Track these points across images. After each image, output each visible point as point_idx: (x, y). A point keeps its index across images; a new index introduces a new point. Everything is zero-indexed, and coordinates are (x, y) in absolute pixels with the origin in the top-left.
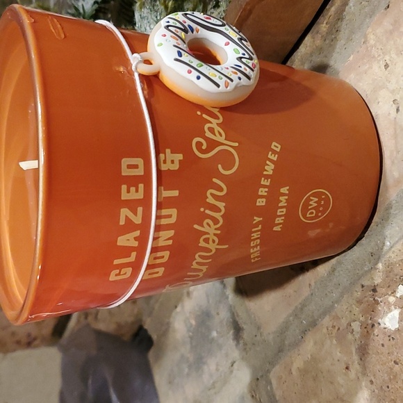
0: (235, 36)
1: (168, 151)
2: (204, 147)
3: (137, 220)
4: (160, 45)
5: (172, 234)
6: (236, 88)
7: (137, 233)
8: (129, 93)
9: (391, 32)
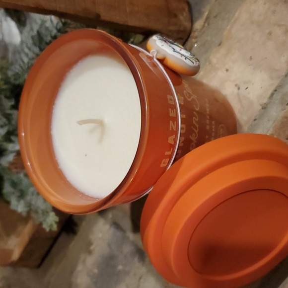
2: (188, 95)
3: (175, 128)
5: (184, 140)
7: (174, 136)
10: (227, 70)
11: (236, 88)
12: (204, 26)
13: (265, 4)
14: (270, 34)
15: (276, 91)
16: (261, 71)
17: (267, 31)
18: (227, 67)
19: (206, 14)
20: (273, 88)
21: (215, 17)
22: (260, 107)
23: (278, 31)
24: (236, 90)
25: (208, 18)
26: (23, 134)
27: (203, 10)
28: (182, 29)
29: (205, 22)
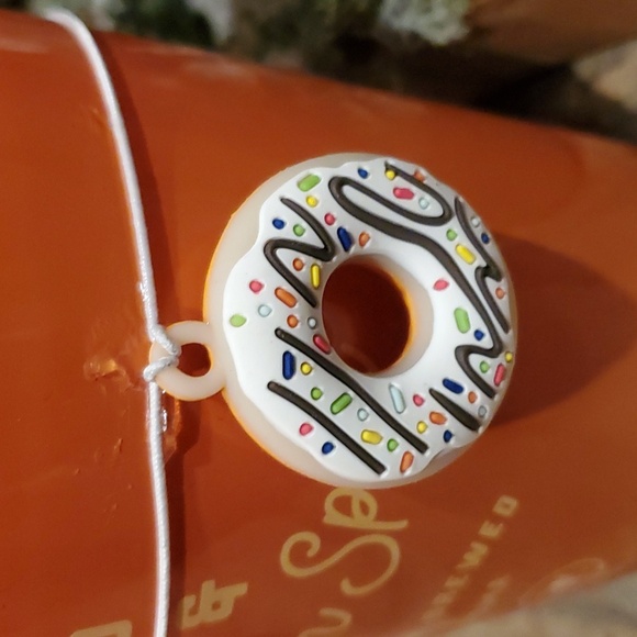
0: (469, 263)
4: (237, 321)
8: (121, 448)
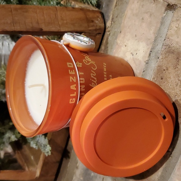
0: (85, 37)
1: (78, 62)
2: (87, 62)
3: (75, 81)
5: (84, 87)
6: (91, 44)
7: (75, 85)
9: (124, 37)
10: (126, 46)
11: (132, 55)
12: (112, 24)
13: (138, 2)
14: (143, 19)
15: (151, 51)
16: (142, 42)
17: (141, 18)
18: (125, 44)
19: (111, 16)
20: (149, 50)
21: (117, 17)
22: (145, 63)
23: (146, 16)
24: (132, 57)
25: (113, 19)
26: (8, 96)
27: (109, 15)
28: (98, 28)
29: (112, 22)
